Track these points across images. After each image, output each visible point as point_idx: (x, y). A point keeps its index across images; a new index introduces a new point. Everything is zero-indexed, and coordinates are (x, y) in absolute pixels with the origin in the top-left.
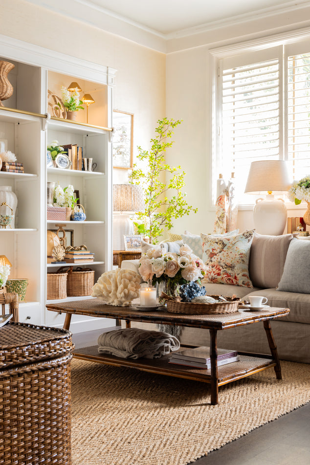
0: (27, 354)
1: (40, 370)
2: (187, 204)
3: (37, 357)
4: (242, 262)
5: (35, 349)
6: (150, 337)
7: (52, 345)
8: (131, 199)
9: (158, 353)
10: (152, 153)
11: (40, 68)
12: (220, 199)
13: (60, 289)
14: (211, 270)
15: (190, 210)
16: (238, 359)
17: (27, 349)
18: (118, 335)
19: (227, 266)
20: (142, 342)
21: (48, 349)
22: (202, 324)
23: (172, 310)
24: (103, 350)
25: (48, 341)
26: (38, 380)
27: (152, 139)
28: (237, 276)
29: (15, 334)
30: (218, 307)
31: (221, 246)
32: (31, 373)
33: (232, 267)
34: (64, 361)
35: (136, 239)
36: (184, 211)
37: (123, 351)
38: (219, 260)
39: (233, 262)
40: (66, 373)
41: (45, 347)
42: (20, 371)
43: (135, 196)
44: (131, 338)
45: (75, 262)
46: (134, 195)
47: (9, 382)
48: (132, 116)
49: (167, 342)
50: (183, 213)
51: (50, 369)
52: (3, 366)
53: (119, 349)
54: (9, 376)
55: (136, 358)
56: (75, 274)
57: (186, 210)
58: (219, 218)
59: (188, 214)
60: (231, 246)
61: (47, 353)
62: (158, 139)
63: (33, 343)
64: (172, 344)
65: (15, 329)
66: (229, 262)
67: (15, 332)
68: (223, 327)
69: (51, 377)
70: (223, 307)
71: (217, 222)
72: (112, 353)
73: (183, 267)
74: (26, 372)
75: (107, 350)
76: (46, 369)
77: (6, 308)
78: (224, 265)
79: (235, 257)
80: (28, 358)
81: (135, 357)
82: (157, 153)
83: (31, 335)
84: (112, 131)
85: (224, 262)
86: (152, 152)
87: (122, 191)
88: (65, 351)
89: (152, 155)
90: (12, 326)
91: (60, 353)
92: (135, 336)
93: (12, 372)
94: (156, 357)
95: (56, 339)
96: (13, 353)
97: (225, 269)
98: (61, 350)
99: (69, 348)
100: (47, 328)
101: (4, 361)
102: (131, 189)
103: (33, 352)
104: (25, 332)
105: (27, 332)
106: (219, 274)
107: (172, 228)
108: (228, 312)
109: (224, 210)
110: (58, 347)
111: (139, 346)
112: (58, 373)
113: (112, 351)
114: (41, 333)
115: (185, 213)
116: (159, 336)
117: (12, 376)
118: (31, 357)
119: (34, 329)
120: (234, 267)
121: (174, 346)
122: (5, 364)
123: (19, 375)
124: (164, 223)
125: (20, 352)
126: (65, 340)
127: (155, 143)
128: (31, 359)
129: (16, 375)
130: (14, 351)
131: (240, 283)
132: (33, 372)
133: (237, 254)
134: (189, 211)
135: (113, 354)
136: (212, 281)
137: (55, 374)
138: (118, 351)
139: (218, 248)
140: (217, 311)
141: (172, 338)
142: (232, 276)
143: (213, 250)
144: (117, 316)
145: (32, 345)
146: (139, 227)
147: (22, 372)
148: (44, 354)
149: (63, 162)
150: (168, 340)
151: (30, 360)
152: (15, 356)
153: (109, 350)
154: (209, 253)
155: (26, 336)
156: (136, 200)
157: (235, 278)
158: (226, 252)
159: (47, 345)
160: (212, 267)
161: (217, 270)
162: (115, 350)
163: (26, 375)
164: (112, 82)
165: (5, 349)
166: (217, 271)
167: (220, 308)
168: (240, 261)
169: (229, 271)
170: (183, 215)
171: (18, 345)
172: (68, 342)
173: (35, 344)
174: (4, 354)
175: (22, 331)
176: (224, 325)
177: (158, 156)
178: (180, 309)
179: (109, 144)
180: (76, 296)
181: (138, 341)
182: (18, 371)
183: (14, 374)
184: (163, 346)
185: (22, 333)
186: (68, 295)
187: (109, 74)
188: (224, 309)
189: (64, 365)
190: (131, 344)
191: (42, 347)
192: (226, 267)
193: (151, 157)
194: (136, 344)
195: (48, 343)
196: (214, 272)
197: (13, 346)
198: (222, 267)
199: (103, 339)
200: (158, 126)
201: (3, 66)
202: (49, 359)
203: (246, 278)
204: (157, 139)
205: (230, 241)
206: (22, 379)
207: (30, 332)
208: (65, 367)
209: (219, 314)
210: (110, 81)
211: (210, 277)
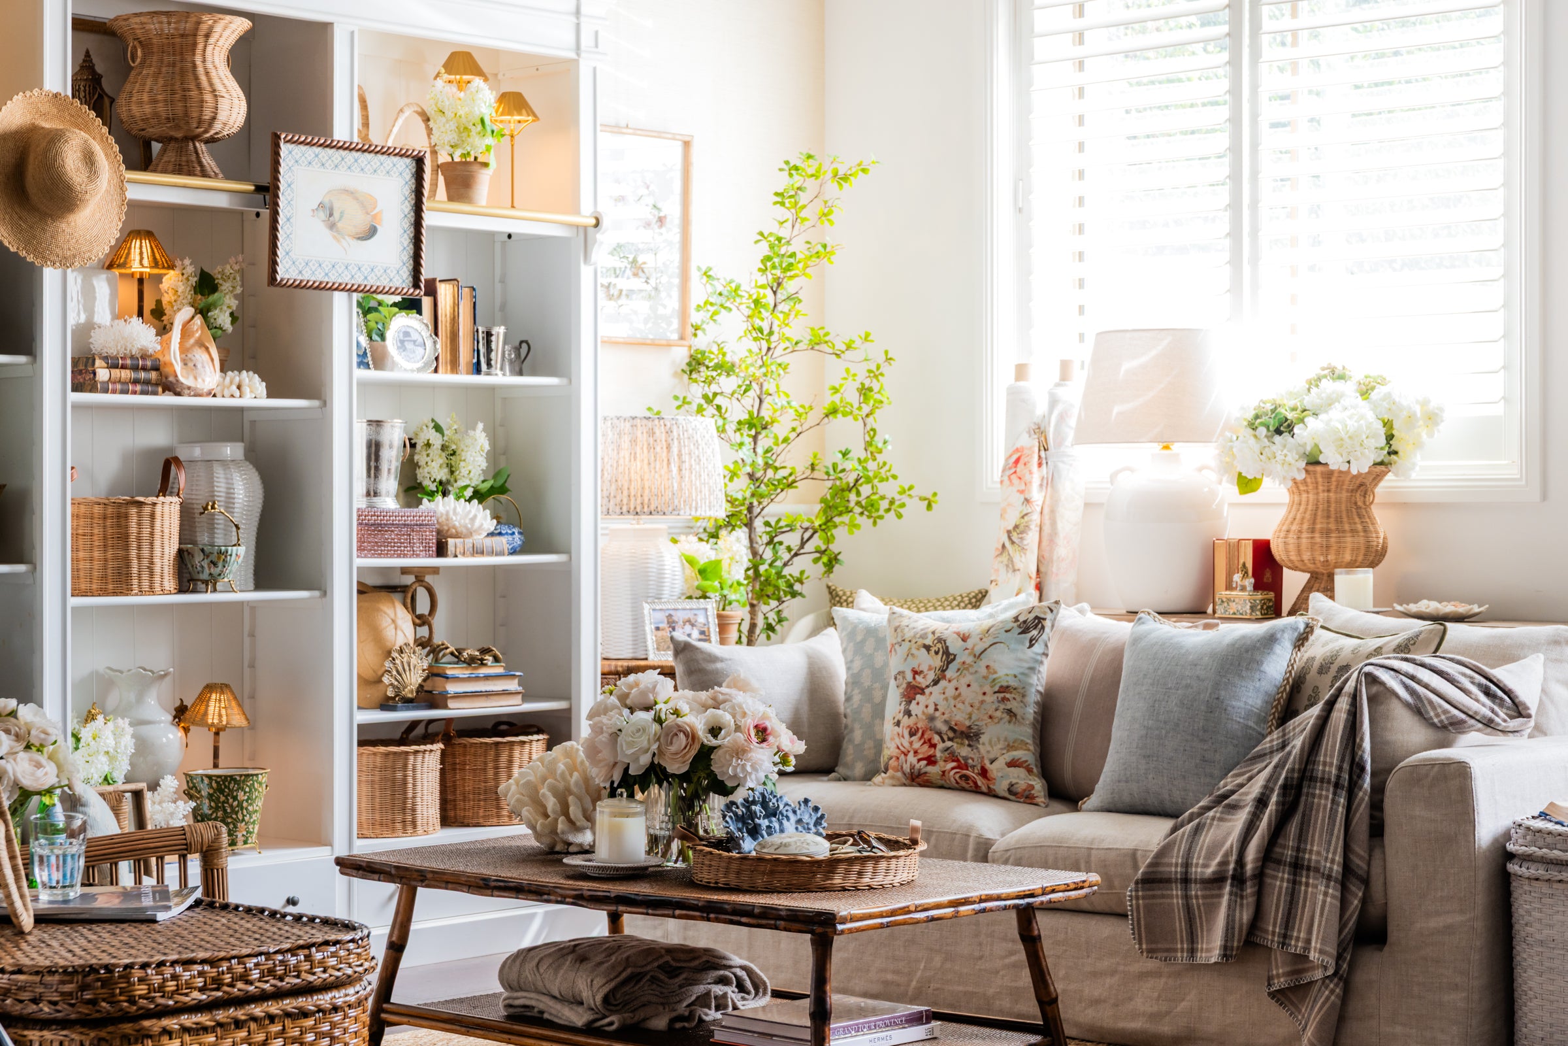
0: (255, 975)
1: (288, 1015)
2: (895, 477)
3: (280, 984)
4: (1007, 717)
5: (275, 966)
6: (661, 961)
7: (318, 956)
8: (670, 471)
9: (687, 1014)
10: (762, 287)
11: (331, 24)
12: (1017, 461)
13: (418, 800)
14: (906, 744)
15: (905, 499)
16: (932, 1031)
17: (257, 965)
18: (563, 956)
19: (954, 730)
20: (635, 978)
21: (306, 966)
22: (781, 918)
23: (705, 876)
24: (517, 1002)
25: (308, 946)
26: (285, 1039)
27: (761, 234)
28: (988, 766)
29: (231, 932)
30: (841, 868)
31: (937, 661)
32: (267, 1022)
33: (969, 735)
34: (348, 999)
35: (689, 615)
36: (884, 504)
37: (575, 1007)
38: (931, 710)
39: (974, 717)
40: (353, 1028)
41: (299, 962)
42: (240, 1014)
43: (686, 458)
44: (600, 964)
45: (451, 704)
46: (680, 455)
47: (214, 1039)
48: (687, 144)
49: (724, 981)
50: (881, 512)
51: (313, 1014)
52: (201, 1001)
53: (561, 999)
54: (213, 1024)
55: (614, 1027)
56: (465, 746)
57: (892, 502)
58: (1009, 532)
59: (899, 516)
60: (969, 660)
61: (304, 975)
62: (785, 233)
63: (272, 950)
64: (741, 988)
65: (229, 920)
66: (960, 717)
67: (229, 928)
68: (840, 927)
69: (316, 1034)
70: (857, 868)
71: (1004, 546)
72: (542, 1012)
73: (714, 742)
74: (254, 1019)
75: (528, 1002)
76: (305, 1014)
77: (190, 872)
78: (944, 728)
79: (982, 702)
80: (258, 984)
81: (611, 1024)
82: (779, 284)
83: (269, 934)
84: (597, 225)
85: (946, 717)
86: (762, 280)
87: (634, 441)
88: (349, 971)
89: (762, 291)
90: (223, 913)
91: (337, 978)
92: (613, 958)
93: (221, 1015)
94: (678, 1025)
95: (326, 943)
96: (223, 973)
97: (949, 744)
98: (339, 970)
99: (361, 965)
100: (312, 919)
101: (202, 990)
102: (669, 432)
103: (271, 972)
104: (255, 929)
105: (260, 928)
106: (931, 761)
107: (837, 568)
108: (874, 884)
109: (1027, 501)
110: (332, 962)
111: (626, 989)
112: (333, 1025)
113: (541, 1006)
114: (295, 931)
115: (888, 510)
116: (694, 959)
117: (220, 1025)
118: (267, 982)
119: (278, 920)
120: (977, 735)
121: (748, 993)
122: (204, 997)
123: (238, 1024)
124: (809, 547)
125: (239, 969)
126: (351, 946)
127: (772, 247)
128: (266, 986)
129: (229, 1024)
130: (224, 966)
131: (1001, 787)
132: (272, 1018)
133: (987, 689)
134: (903, 505)
135: (546, 1016)
136: (913, 780)
137: (326, 1027)
138: (558, 1006)
139: (930, 669)
140: (837, 880)
141: (743, 968)
142: (973, 767)
143: (915, 673)
144: (548, 894)
145: (268, 955)
146: (702, 572)
147: (243, 1018)
148: (298, 977)
149: (409, 346)
150: (727, 973)
151: (263, 990)
152: (227, 978)
153: (533, 1003)
154: (904, 686)
155: (257, 936)
156: (686, 473)
157: (984, 772)
158: (954, 683)
159: (305, 956)
160: (912, 734)
161: (926, 747)
162: (551, 1003)
163: (253, 1026)
164: (597, 46)
165: (203, 962)
166: (925, 751)
167: (848, 872)
168: (998, 714)
169: (964, 751)
170: (881, 517)
171: (234, 953)
172: (359, 951)
173: (276, 952)
174: (201, 974)
175: (249, 925)
176: (844, 921)
177: (781, 295)
178: (726, 874)
179: (586, 272)
180: (468, 826)
181: (620, 973)
182: (235, 1014)
183: (225, 1020)
184: (708, 994)
185: (248, 930)
186: (447, 821)
187: (583, 19)
188: (860, 874)
189: (350, 1006)
190: (598, 982)
191: (293, 961)
192: (951, 734)
193: (757, 302)
194: (613, 984)
195: (306, 952)
196: (916, 752)
197: (222, 954)
198: (939, 734)
199: (516, 969)
200: (782, 182)
201: (204, 28)
202: (310, 990)
203: (1021, 772)
204: (781, 235)
205: (969, 644)
206: (243, 1034)
207: (267, 927)
208: (352, 1013)
209: (844, 889)
210: (586, 41)
211: (907, 768)
